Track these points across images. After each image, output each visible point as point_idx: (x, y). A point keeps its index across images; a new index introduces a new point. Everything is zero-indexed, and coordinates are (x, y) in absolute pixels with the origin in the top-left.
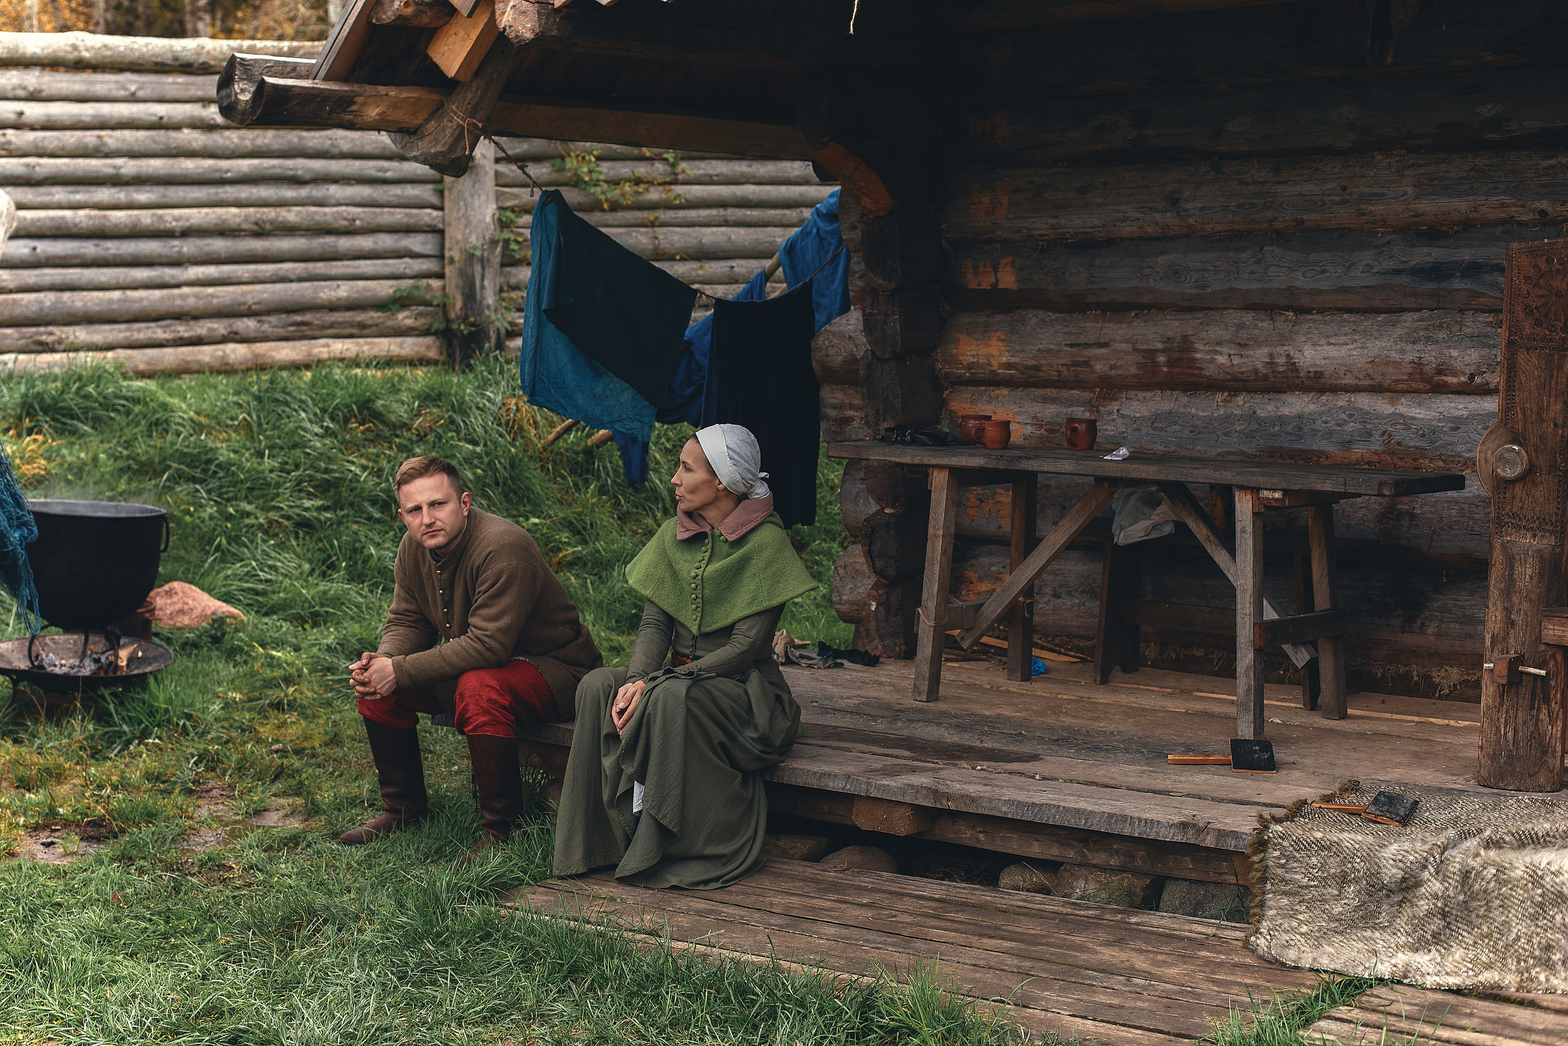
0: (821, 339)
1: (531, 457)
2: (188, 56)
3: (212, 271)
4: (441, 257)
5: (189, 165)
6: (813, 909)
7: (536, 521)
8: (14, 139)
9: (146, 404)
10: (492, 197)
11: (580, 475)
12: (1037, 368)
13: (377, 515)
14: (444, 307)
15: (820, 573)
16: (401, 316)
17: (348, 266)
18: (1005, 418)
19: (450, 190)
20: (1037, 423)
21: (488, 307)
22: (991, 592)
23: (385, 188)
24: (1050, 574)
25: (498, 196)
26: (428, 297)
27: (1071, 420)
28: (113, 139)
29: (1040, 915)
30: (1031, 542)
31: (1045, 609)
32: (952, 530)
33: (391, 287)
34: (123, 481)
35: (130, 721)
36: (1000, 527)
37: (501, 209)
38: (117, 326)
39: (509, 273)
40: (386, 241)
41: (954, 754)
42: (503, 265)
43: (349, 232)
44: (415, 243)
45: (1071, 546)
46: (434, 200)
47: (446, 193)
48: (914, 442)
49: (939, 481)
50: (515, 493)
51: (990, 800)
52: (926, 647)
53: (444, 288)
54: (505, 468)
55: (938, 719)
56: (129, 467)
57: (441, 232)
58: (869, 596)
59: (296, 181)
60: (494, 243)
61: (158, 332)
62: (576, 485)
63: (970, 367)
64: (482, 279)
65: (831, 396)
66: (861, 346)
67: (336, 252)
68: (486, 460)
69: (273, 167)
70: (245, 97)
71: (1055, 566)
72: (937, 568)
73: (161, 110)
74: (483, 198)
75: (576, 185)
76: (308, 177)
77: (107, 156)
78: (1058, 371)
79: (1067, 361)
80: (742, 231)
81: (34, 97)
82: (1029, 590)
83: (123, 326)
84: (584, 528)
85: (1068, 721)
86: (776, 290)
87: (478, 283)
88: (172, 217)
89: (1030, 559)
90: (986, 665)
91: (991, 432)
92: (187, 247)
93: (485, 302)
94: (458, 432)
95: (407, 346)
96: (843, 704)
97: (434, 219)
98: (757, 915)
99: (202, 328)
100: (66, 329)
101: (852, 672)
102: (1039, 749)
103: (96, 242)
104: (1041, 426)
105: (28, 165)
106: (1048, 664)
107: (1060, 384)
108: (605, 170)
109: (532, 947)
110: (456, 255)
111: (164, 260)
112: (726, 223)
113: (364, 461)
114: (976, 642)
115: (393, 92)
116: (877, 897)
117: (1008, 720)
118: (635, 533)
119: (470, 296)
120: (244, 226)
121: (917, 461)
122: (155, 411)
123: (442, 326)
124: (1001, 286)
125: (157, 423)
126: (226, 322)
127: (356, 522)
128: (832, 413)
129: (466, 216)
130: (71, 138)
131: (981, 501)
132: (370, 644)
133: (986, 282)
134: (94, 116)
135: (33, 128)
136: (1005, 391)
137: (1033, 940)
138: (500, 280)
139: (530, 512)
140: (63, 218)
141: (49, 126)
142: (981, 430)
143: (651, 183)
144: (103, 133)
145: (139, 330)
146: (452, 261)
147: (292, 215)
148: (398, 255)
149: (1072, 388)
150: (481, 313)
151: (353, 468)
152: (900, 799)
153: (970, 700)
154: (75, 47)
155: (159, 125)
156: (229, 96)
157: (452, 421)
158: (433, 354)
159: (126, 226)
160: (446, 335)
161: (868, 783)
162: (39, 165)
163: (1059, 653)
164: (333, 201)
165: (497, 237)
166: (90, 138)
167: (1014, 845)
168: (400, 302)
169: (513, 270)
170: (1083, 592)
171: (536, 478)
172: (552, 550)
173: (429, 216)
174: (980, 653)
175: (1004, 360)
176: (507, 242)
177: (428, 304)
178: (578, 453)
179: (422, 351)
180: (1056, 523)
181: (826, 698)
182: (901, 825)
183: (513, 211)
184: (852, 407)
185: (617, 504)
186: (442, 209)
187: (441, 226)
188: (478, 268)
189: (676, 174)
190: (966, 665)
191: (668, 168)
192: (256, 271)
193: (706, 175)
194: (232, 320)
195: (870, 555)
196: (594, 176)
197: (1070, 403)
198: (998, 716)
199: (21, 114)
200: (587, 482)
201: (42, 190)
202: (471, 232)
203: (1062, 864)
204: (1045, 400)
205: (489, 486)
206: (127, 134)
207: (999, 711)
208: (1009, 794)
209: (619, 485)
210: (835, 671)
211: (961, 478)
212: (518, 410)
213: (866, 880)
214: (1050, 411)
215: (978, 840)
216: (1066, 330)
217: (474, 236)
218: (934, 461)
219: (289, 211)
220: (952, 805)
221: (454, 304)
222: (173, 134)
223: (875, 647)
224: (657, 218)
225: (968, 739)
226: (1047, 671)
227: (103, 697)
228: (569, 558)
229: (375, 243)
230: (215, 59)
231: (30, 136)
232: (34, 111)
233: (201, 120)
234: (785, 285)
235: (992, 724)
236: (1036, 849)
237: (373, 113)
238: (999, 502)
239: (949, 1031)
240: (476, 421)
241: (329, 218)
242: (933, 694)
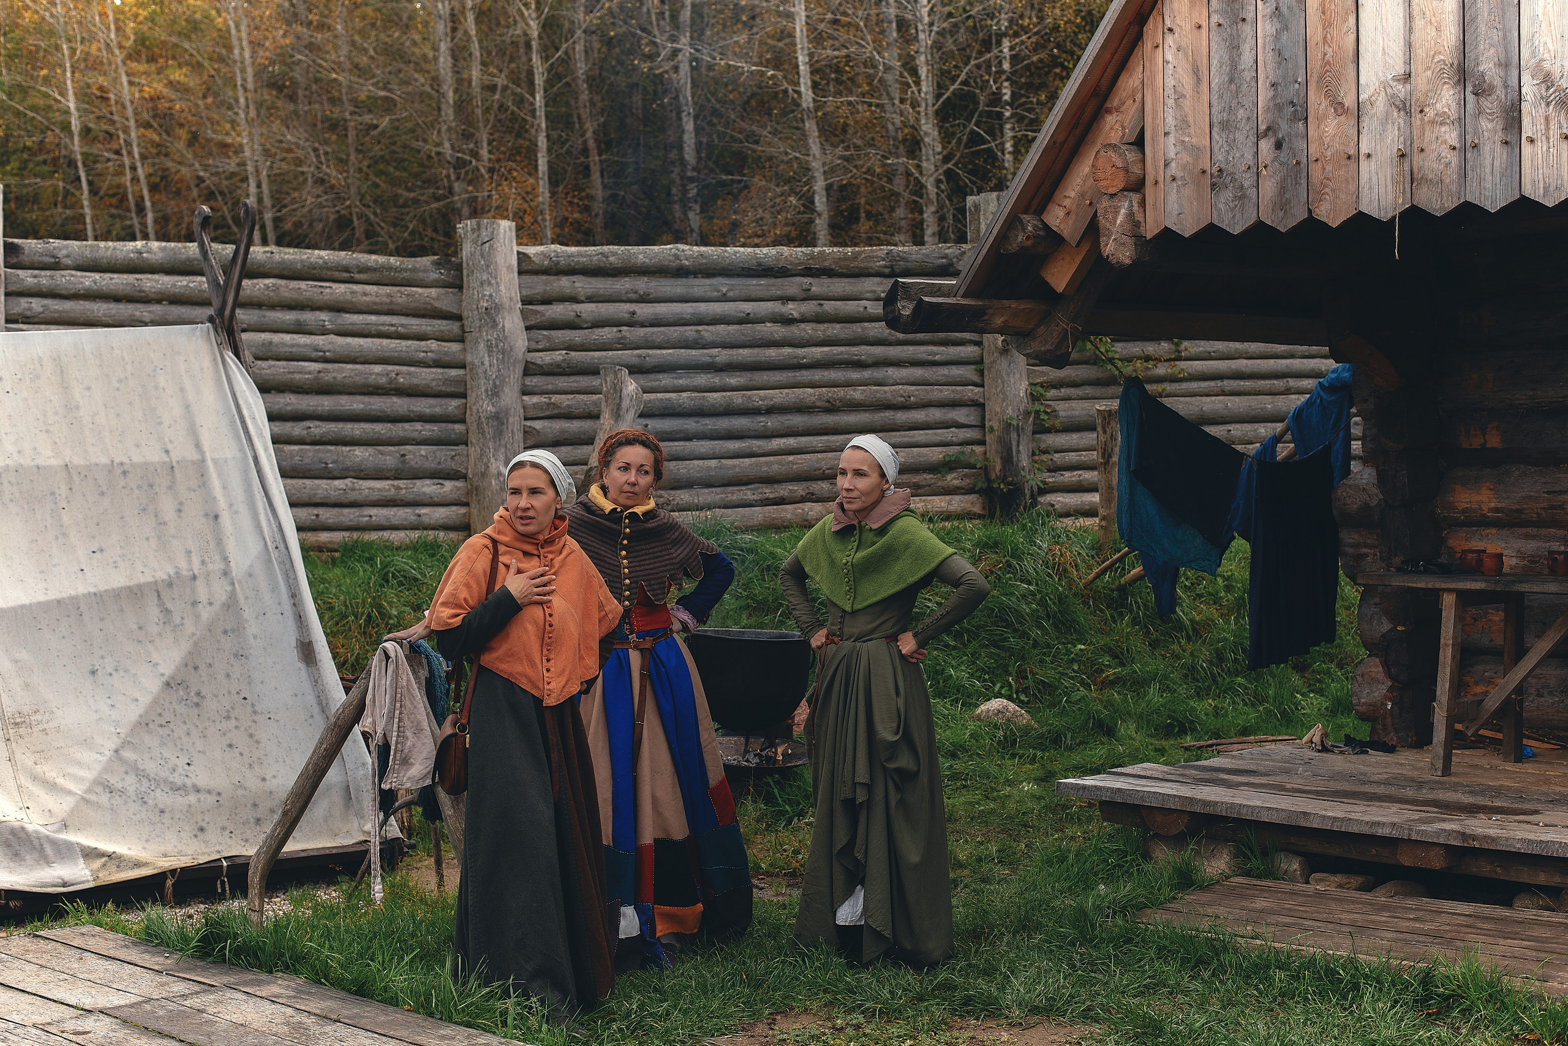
0: (1339, 491)
1: (1075, 595)
2: (769, 262)
3: (791, 442)
4: (982, 426)
5: (772, 353)
6: (1373, 922)
7: (1083, 647)
8: (628, 334)
9: (757, 553)
10: (1025, 376)
11: (1116, 609)
12: (1520, 511)
13: (952, 643)
14: (985, 469)
15: (1321, 689)
16: (949, 477)
17: (904, 436)
18: (1499, 551)
19: (989, 369)
20: (1521, 555)
21: (1023, 468)
22: (1486, 694)
23: (934, 369)
24: (1534, 678)
25: (1029, 374)
26: (972, 461)
27: (1551, 553)
28: (709, 332)
29: (1550, 924)
30: (1520, 653)
31: (1531, 704)
32: (1459, 640)
33: (941, 453)
34: (744, 616)
35: (790, 802)
36: (1491, 640)
37: (1031, 384)
38: (714, 490)
39: (1040, 439)
40: (936, 414)
41: (1473, 810)
42: (1034, 433)
43: (905, 407)
44: (960, 415)
45: (1551, 655)
46: (976, 378)
47: (986, 372)
48: (1426, 572)
49: (1448, 601)
50: (1064, 624)
51: (1507, 839)
52: (1440, 734)
53: (985, 453)
54: (1054, 603)
55: (1455, 787)
56: (748, 606)
57: (982, 406)
58: (1386, 697)
59: (860, 365)
60: (1027, 413)
61: (747, 494)
62: (1112, 617)
63: (1464, 511)
64: (1018, 446)
65: (1349, 537)
66: (1375, 496)
67: (895, 424)
68: (1038, 596)
69: (841, 353)
70: (906, 312)
71: (1538, 671)
72: (1448, 670)
73: (748, 307)
74: (1017, 376)
75: (1094, 364)
76: (870, 361)
77: (703, 348)
78: (1538, 513)
79: (1545, 505)
80: (1237, 399)
81: (644, 299)
82: (1519, 690)
83: (719, 490)
84: (1122, 653)
85: (1558, 789)
86: (1284, 450)
87: (1014, 448)
88: (759, 398)
89: (1521, 664)
90: (1483, 751)
91: (1488, 563)
92: (771, 422)
93: (1020, 465)
94: (1015, 574)
95: (956, 503)
96: (1376, 778)
97: (976, 394)
98: (1331, 926)
99: (784, 490)
100: (673, 492)
101: (1375, 757)
102: (1539, 807)
103: (696, 419)
104: (1524, 558)
105: (640, 356)
106: (1534, 750)
107: (1540, 523)
108: (1119, 350)
109: (1165, 947)
110: (996, 425)
111: (752, 433)
112: (1223, 393)
113: (938, 599)
114: (1475, 734)
115: (1014, 305)
116: (1421, 914)
117: (1509, 788)
118: (1164, 657)
119: (1008, 459)
120: (818, 404)
121: (1430, 586)
122: (765, 559)
123: (984, 486)
124: (1489, 445)
125: (768, 568)
126: (804, 484)
127: (936, 649)
128: (1350, 551)
129: (1003, 392)
130: (675, 332)
131: (1475, 620)
132: (961, 746)
133: (1476, 443)
134: (692, 314)
135: (643, 325)
136: (1494, 531)
137: (1546, 940)
138: (1031, 446)
139: (1077, 640)
140: (669, 400)
141: (656, 323)
142: (1480, 561)
143: (1158, 360)
144: (700, 328)
145: (732, 493)
146: (992, 430)
147: (857, 394)
148: (946, 425)
149: (1550, 527)
150: (1017, 474)
151: (930, 605)
152: (1435, 840)
153: (1476, 776)
154: (677, 257)
155: (746, 320)
156: (893, 311)
157: (1010, 565)
158: (977, 509)
159: (721, 405)
160: (988, 493)
161: (1410, 829)
162: (649, 356)
163: (1543, 742)
164: (891, 381)
165: (1030, 409)
166: (690, 332)
167: (1525, 876)
168: (948, 466)
169: (1043, 437)
170: (1562, 691)
171: (1082, 615)
172: (1096, 671)
173: (971, 392)
174: (1478, 743)
175: (1493, 505)
176: (1037, 412)
177: (972, 466)
178: (1112, 590)
179: (968, 507)
180: (1538, 637)
181: (1361, 774)
182: (1437, 862)
183: (1042, 386)
184: (1366, 546)
185: (1148, 632)
186: (982, 386)
187: (982, 400)
188: (1014, 436)
189: (1179, 352)
190: (1467, 752)
191: (1173, 347)
192: (828, 441)
193: (1205, 352)
194: (809, 483)
195: (1386, 665)
196: (1110, 355)
197: (1548, 539)
198: (1501, 786)
199: (634, 313)
200: (1121, 615)
201: (652, 376)
202: (1007, 405)
203: (1563, 889)
204: (1527, 537)
205: (1043, 618)
206: (721, 328)
207: (1501, 782)
208: (1520, 835)
209: (1148, 616)
210: (1362, 756)
211: (1465, 599)
212: (1061, 555)
213: (1411, 903)
214: (1531, 546)
215: (1496, 873)
216: (1543, 480)
217: (1010, 408)
218: (1444, 586)
219: (855, 390)
220: (1476, 844)
221: (994, 467)
222: (759, 327)
223: (1392, 738)
224: (1164, 390)
225: (1480, 800)
226: (1534, 755)
227: (768, 784)
228: (1111, 678)
229: (927, 416)
230: (792, 263)
231: (642, 332)
232: (644, 311)
233: (782, 315)
234: (1292, 445)
235: (1498, 792)
236: (1542, 879)
237: (999, 321)
238: (1490, 620)
239: (1490, 995)
240: (1028, 565)
241: (889, 396)
242: (1447, 771)
